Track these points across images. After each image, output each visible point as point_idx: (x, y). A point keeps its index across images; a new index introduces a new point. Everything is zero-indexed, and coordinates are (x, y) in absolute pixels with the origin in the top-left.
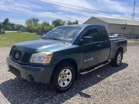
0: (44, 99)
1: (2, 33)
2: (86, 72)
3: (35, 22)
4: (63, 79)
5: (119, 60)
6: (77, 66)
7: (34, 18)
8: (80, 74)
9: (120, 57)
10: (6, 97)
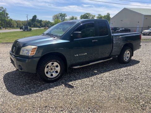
0: (33, 86)
1: (29, 30)
2: (79, 67)
3: (62, 17)
4: (52, 71)
5: (128, 57)
6: (66, 60)
7: (62, 13)
8: (73, 69)
9: (129, 54)
10: (5, 82)
